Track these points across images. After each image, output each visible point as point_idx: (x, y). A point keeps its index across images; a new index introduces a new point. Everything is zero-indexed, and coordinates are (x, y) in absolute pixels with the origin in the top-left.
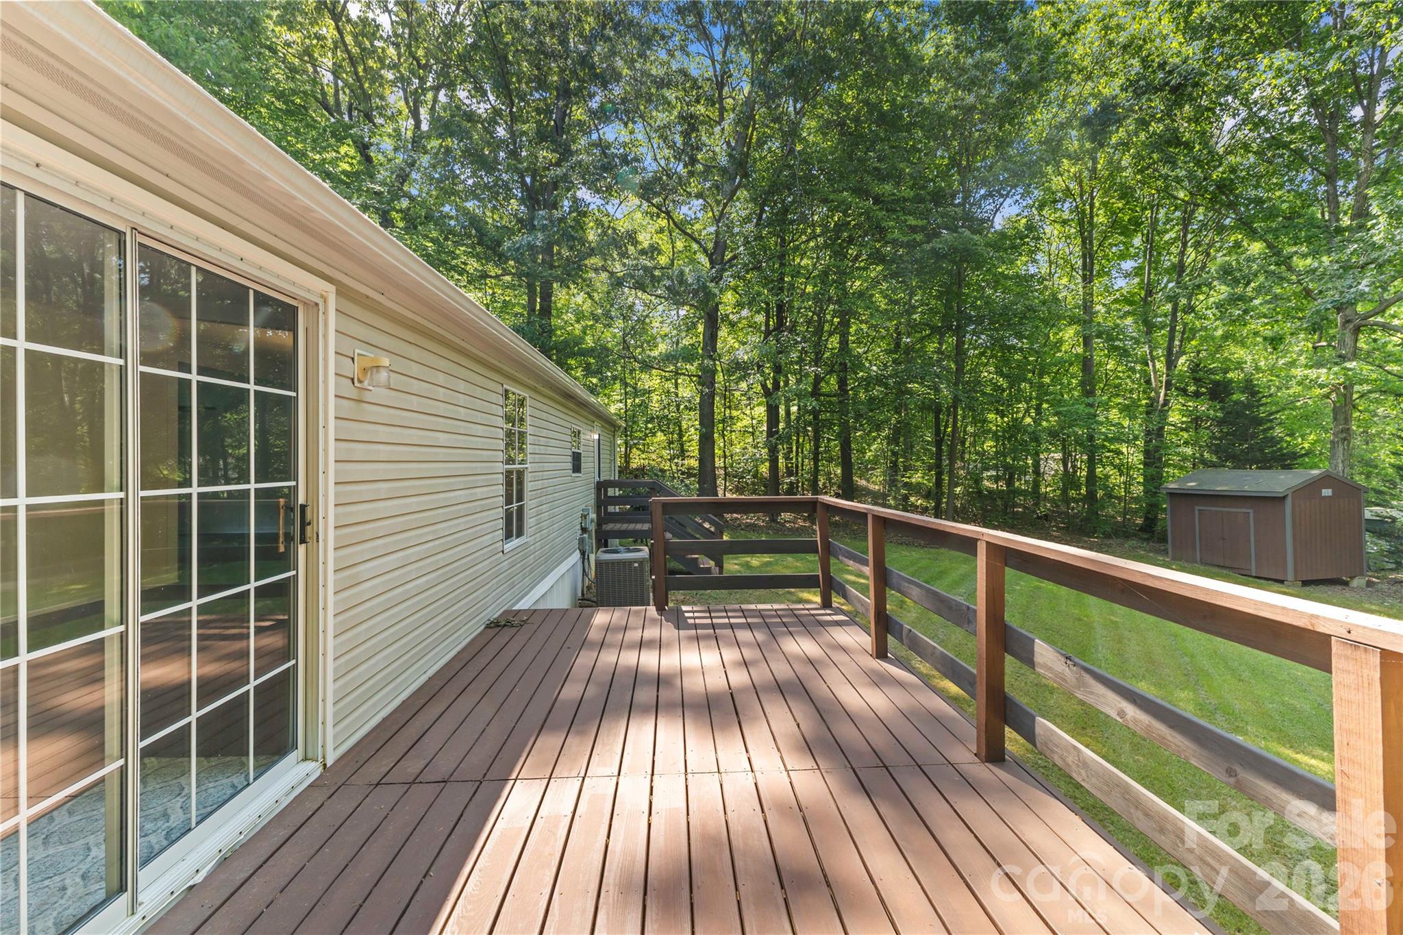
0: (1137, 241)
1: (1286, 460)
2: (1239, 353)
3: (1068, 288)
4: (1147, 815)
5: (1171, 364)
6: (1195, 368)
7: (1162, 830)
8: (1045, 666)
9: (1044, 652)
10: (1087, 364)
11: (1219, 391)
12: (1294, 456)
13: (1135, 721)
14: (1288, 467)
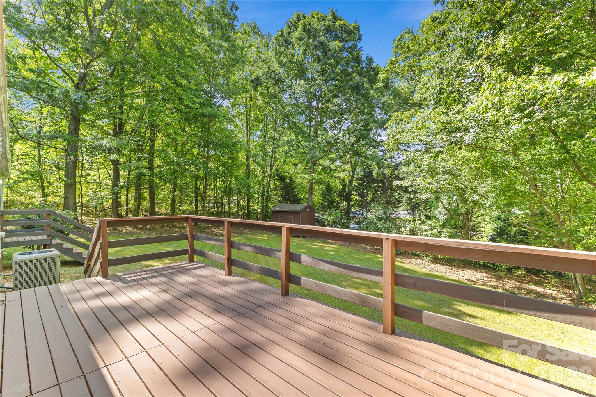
0: (261, 125)
1: (298, 201)
2: (286, 167)
3: (242, 137)
4: (336, 292)
5: (271, 169)
6: (277, 171)
7: (340, 294)
8: (305, 262)
9: (305, 258)
10: (248, 167)
11: (282, 179)
12: (301, 199)
13: (334, 270)
14: (299, 203)
